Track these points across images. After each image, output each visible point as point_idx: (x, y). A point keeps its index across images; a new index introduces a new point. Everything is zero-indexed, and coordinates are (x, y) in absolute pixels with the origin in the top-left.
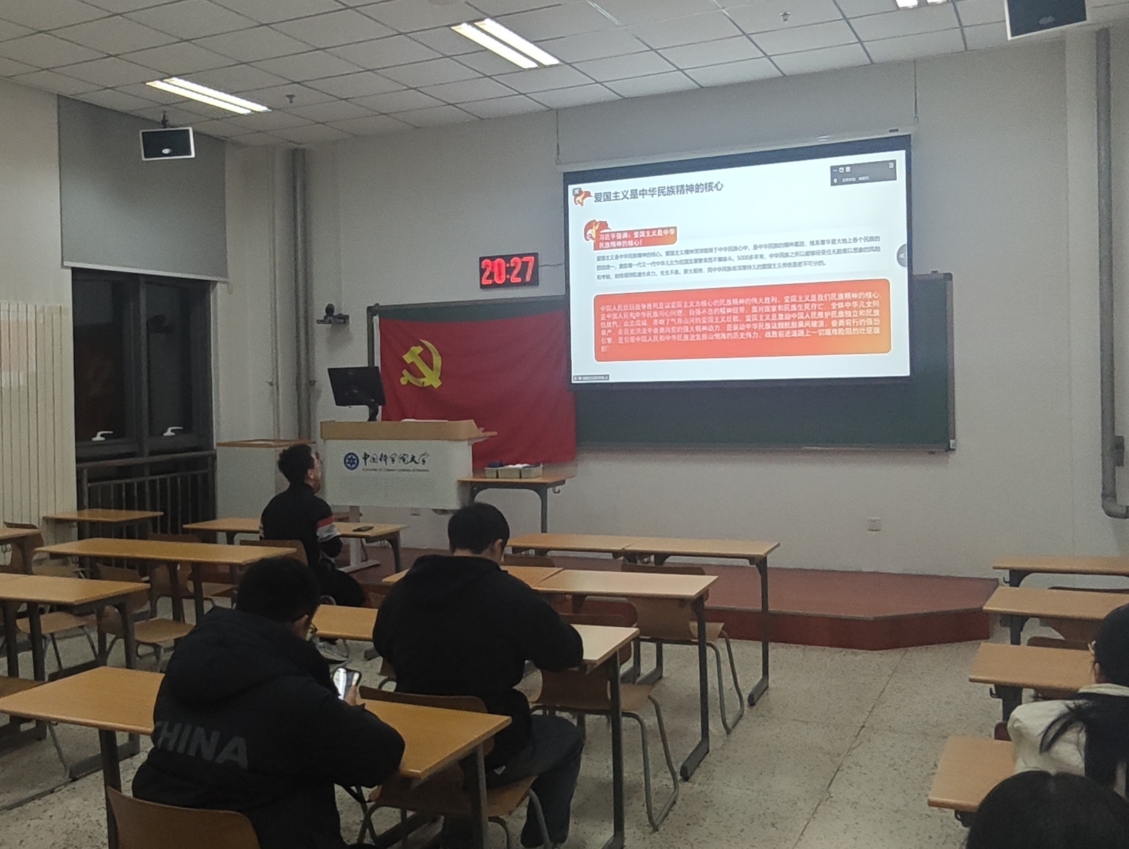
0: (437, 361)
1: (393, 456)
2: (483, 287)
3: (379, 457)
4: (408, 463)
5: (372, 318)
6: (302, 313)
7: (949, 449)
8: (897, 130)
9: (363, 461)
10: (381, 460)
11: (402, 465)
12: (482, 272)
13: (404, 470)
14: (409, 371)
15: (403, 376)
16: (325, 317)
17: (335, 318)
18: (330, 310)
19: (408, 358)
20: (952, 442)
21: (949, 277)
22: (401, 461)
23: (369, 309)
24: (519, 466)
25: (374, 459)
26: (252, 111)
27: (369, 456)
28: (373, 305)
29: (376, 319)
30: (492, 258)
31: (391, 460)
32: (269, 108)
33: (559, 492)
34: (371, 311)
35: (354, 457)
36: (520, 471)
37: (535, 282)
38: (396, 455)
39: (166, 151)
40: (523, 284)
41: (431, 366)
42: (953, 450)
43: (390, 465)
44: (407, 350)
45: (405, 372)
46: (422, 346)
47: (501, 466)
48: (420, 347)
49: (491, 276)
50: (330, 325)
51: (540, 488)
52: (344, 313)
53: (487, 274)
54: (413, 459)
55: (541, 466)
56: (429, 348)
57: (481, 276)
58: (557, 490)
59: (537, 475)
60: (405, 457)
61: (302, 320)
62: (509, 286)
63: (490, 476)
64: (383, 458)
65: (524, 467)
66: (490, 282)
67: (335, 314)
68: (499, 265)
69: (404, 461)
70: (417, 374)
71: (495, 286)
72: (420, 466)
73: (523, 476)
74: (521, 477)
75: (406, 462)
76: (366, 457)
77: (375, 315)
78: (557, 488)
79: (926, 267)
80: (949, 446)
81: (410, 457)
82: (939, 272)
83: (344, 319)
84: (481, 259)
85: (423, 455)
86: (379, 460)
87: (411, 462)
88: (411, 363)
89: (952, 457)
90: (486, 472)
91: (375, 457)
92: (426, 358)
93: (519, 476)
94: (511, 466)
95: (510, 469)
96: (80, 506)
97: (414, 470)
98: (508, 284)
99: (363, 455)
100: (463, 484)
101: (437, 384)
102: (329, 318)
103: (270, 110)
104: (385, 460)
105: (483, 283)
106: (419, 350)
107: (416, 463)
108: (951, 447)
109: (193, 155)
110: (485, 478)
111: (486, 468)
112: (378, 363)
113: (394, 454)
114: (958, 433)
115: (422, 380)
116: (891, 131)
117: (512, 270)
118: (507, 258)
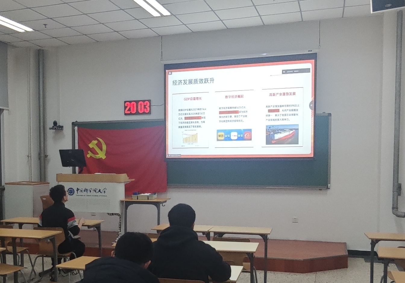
0: (104, 147)
1: (91, 190)
2: (126, 114)
3: (84, 190)
4: (97, 192)
5: (74, 128)
6: (42, 124)
8: (311, 51)
9: (77, 191)
10: (85, 191)
11: (95, 194)
12: (125, 107)
13: (95, 196)
14: (91, 151)
15: (88, 153)
16: (53, 127)
17: (57, 127)
18: (55, 123)
19: (91, 146)
20: (329, 185)
21: (330, 115)
22: (94, 192)
23: (73, 123)
24: (146, 194)
25: (81, 191)
26: (25, 30)
27: (79, 189)
28: (75, 121)
29: (76, 128)
30: (130, 102)
31: (89, 191)
32: (33, 29)
33: (165, 205)
34: (74, 124)
35: (72, 190)
36: (148, 196)
37: (149, 113)
38: (92, 189)
40: (144, 113)
41: (101, 150)
42: (329, 188)
43: (89, 193)
44: (90, 142)
45: (89, 152)
46: (98, 141)
47: (139, 194)
48: (96, 141)
49: (129, 110)
50: (54, 130)
51: (157, 204)
52: (61, 125)
53: (127, 109)
54: (100, 191)
55: (156, 194)
56: (101, 141)
57: (125, 110)
58: (164, 205)
59: (155, 198)
60: (96, 190)
61: (42, 128)
62: (138, 114)
63: (134, 198)
64: (86, 190)
65: (150, 195)
66: (129, 112)
67: (57, 125)
68: (133, 105)
69: (95, 191)
70: (95, 153)
71: (131, 114)
72: (103, 194)
73: (149, 198)
74: (148, 199)
75: (96, 192)
76: (78, 190)
77: (76, 126)
78: (164, 204)
80: (328, 187)
81: (98, 190)
82: (326, 113)
83: (61, 128)
84: (125, 102)
85: (104, 189)
86: (84, 191)
87: (99, 192)
88: (92, 148)
89: (329, 191)
90: (133, 196)
91: (82, 190)
92: (99, 145)
93: (147, 199)
94: (142, 194)
95: (142, 196)
97: (100, 196)
98: (137, 113)
99: (76, 189)
100: (122, 202)
101: (104, 157)
102: (55, 127)
103: (34, 31)
104: (87, 191)
105: (126, 113)
106: (96, 142)
107: (101, 193)
108: (329, 187)
110: (132, 199)
111: (133, 195)
112: (77, 148)
113: (91, 188)
114: (331, 181)
115: (97, 156)
116: (309, 51)
117: (139, 107)
118: (137, 102)
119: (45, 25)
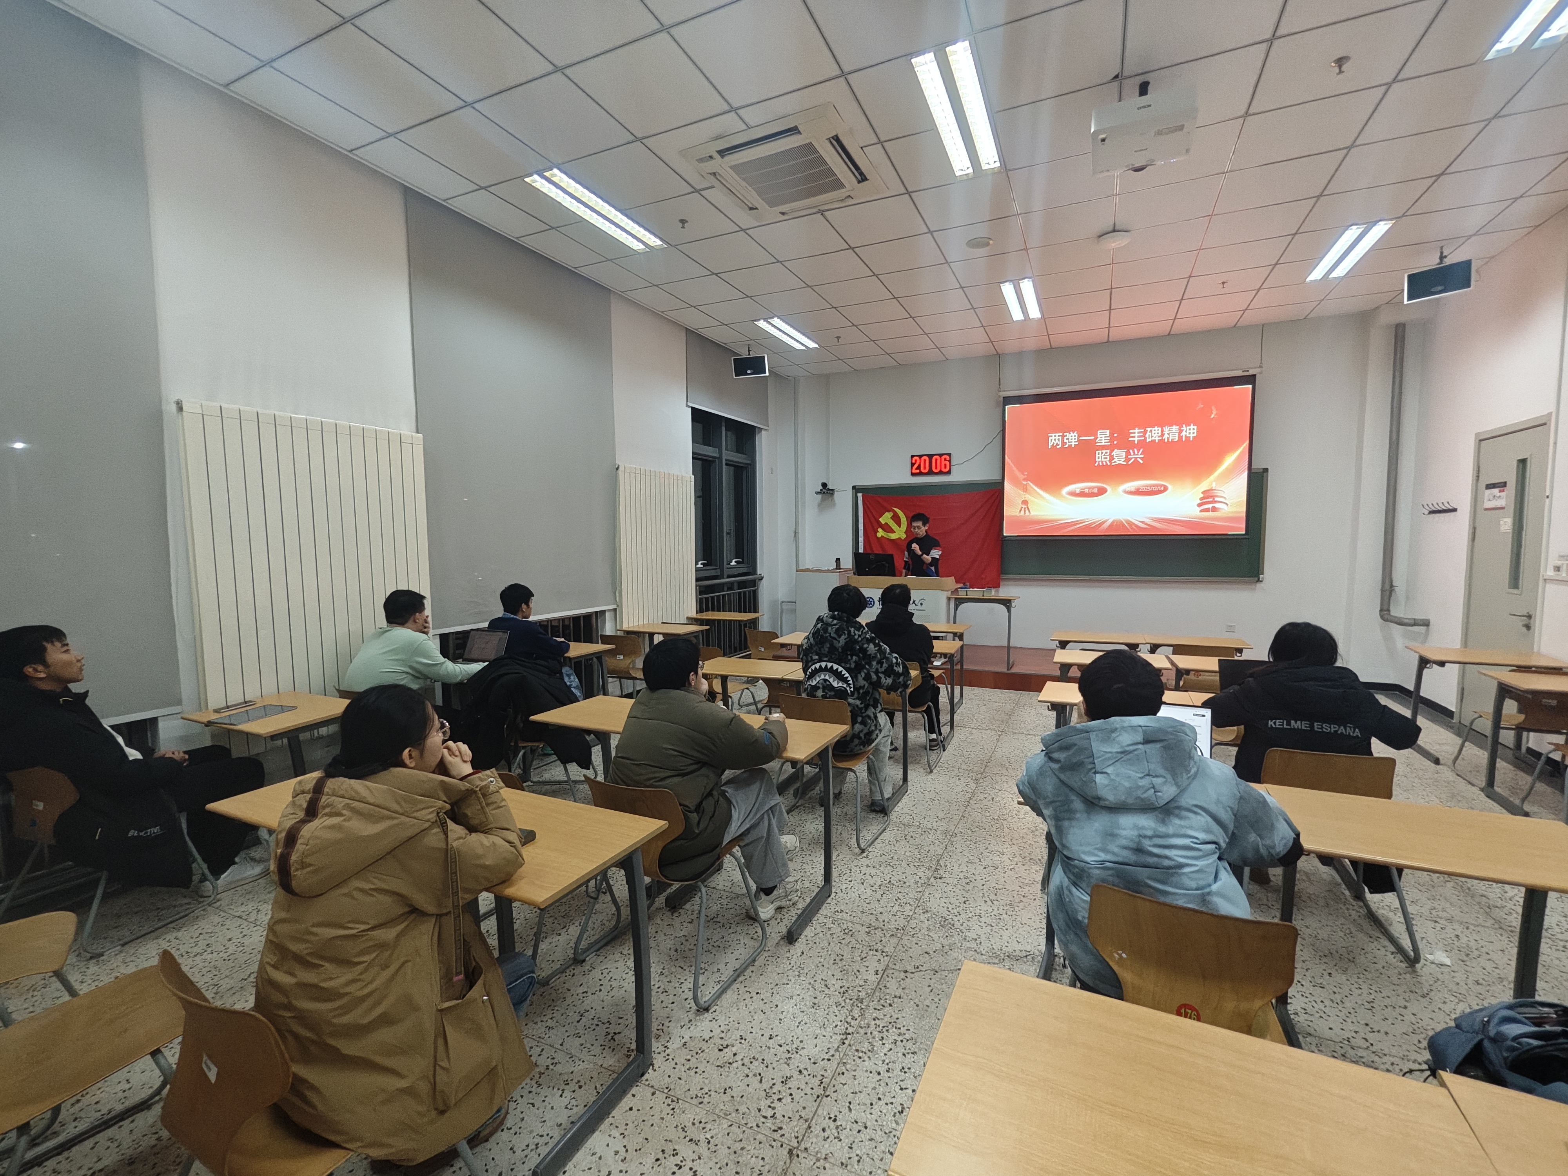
0: (904, 521)
2: (913, 474)
5: (857, 495)
7: (1259, 581)
8: (1247, 372)
12: (913, 465)
14: (883, 529)
15: (878, 533)
16: (821, 490)
17: (827, 490)
18: (824, 485)
19: (882, 520)
20: (1261, 576)
21: (1266, 470)
23: (855, 488)
28: (858, 485)
29: (860, 495)
30: (920, 456)
32: (818, 345)
34: (857, 490)
37: (949, 472)
39: (749, 372)
40: (941, 473)
41: (899, 525)
42: (1261, 581)
45: (880, 530)
48: (892, 512)
49: (919, 468)
50: (822, 495)
52: (831, 487)
53: (916, 466)
55: (994, 589)
56: (899, 513)
57: (912, 468)
66: (918, 471)
67: (827, 488)
68: (925, 460)
70: (889, 530)
71: (921, 474)
77: (860, 492)
79: (1257, 465)
83: (832, 493)
84: (913, 457)
88: (885, 523)
89: (1259, 585)
92: (896, 519)
96: (697, 613)
98: (931, 473)
101: (903, 536)
102: (823, 490)
103: (819, 347)
105: (913, 472)
106: (891, 514)
108: (1260, 579)
109: (767, 374)
114: (1265, 572)
115: (893, 534)
116: (1243, 372)
117: (934, 464)
118: (931, 456)
119: (838, 338)
